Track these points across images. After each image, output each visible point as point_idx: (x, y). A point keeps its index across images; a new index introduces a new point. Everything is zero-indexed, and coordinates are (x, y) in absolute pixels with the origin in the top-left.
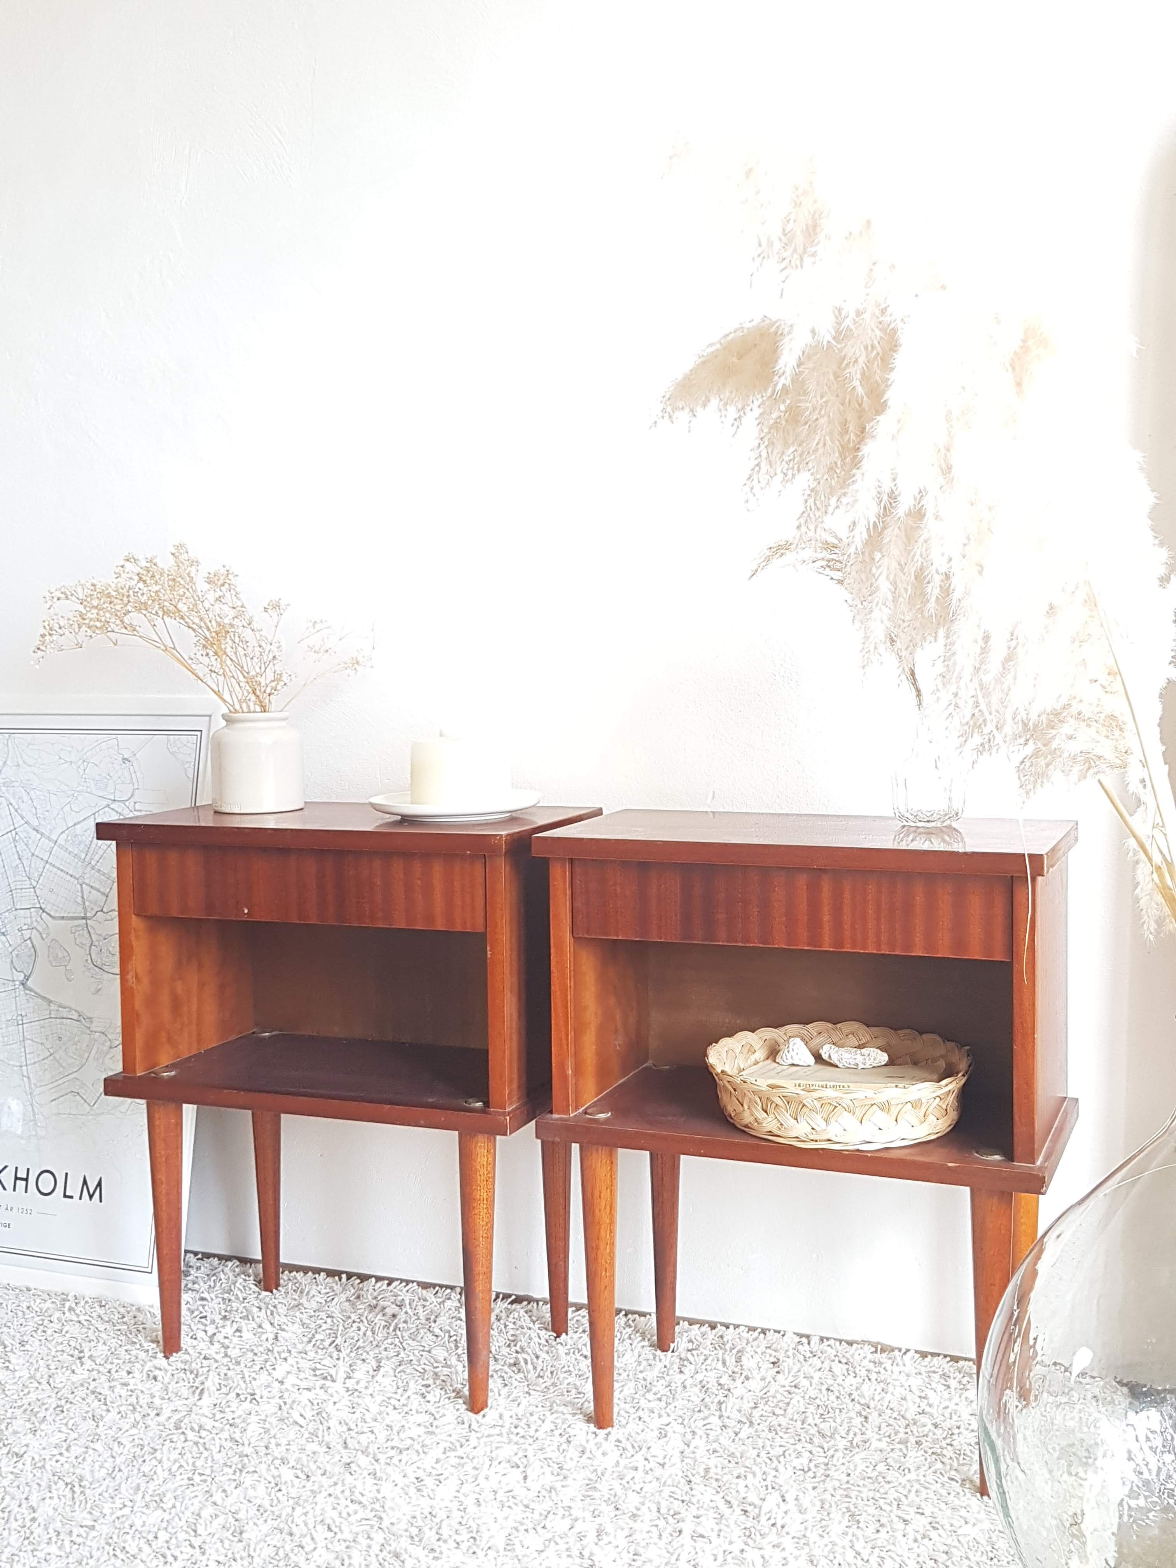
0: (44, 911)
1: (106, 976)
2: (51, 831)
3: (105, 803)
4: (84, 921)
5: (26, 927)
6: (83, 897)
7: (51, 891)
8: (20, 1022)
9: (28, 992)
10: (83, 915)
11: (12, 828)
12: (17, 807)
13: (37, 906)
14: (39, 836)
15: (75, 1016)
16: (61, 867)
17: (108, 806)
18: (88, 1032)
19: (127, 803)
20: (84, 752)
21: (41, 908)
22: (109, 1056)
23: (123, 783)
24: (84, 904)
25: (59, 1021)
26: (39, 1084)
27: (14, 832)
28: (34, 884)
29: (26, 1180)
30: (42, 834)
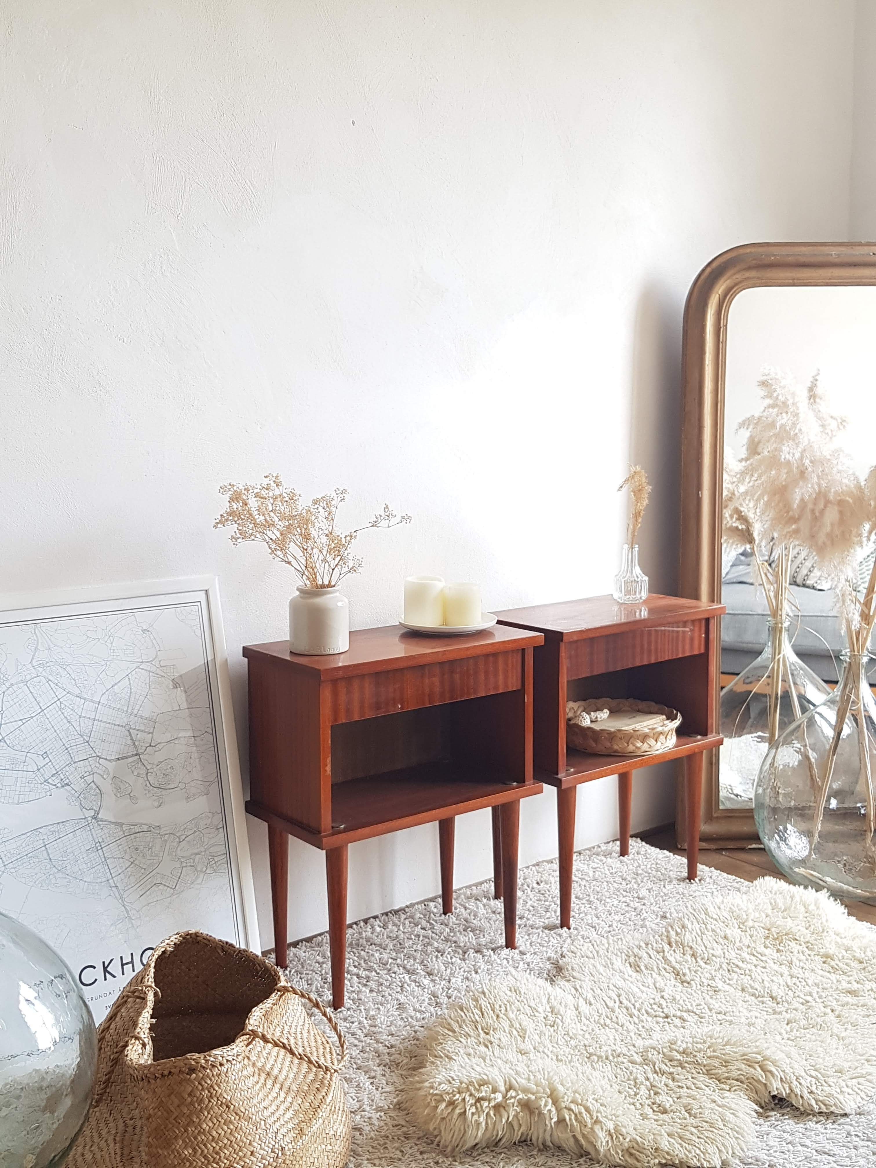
0: (100, 758)
1: (164, 792)
2: (92, 695)
3: (135, 666)
4: (138, 757)
5: (88, 774)
6: (132, 739)
7: (103, 741)
8: (99, 848)
9: (100, 823)
10: (135, 753)
11: (56, 699)
12: (56, 682)
13: (94, 755)
14: (83, 701)
15: (145, 828)
16: (108, 721)
17: (138, 667)
18: (159, 836)
19: (153, 663)
20: (108, 629)
21: (97, 756)
22: (179, 849)
23: (147, 648)
24: (134, 744)
25: (133, 836)
26: (126, 889)
27: (58, 702)
28: (87, 739)
29: (132, 962)
30: (85, 699)
